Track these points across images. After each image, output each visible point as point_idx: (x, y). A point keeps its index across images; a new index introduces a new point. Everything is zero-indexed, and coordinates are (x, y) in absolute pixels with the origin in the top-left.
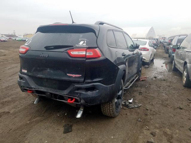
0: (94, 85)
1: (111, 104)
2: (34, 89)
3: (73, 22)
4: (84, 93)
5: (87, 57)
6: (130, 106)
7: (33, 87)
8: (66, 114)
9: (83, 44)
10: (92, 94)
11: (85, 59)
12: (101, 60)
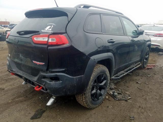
0: (57, 75)
1: (84, 96)
2: (15, 72)
3: (57, 6)
4: (48, 82)
5: (49, 44)
6: (117, 97)
7: (14, 70)
8: (47, 98)
9: (49, 29)
10: (55, 84)
11: (46, 46)
12: (64, 47)
